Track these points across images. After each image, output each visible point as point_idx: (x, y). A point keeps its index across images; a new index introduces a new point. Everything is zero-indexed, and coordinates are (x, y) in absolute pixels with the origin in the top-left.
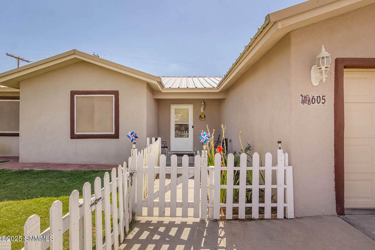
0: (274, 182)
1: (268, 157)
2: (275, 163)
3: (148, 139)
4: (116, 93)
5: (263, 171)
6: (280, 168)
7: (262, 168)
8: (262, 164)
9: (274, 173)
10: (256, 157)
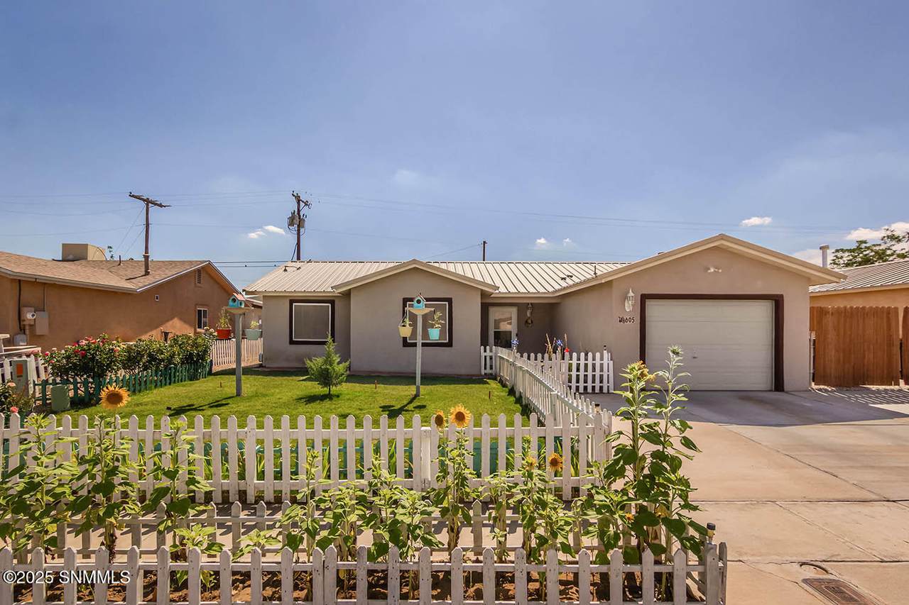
0: (602, 370)
1: (598, 355)
2: (602, 359)
3: (482, 347)
4: (450, 301)
5: (595, 364)
6: (605, 362)
7: (594, 362)
8: (594, 359)
9: (602, 365)
10: (590, 355)
